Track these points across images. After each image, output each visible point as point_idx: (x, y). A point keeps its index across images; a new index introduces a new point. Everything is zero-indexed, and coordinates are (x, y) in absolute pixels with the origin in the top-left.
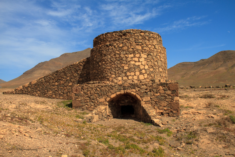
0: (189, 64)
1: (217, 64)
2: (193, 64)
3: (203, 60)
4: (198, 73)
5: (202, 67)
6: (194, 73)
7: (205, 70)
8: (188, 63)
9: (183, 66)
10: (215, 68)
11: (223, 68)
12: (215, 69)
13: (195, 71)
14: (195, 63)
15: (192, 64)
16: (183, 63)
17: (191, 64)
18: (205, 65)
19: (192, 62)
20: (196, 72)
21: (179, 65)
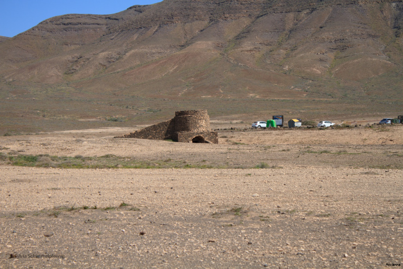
0: (88, 21)
1: (188, 26)
2: (104, 21)
3: (138, 9)
4: (125, 57)
5: (135, 37)
6: (109, 60)
7: (146, 50)
8: (82, 20)
9: (65, 30)
10: (183, 43)
11: (210, 43)
12: (183, 46)
13: (113, 53)
14: (108, 18)
15: (99, 21)
16: (67, 17)
17: (96, 21)
18: (147, 28)
19: (100, 17)
20: (115, 55)
21: (50, 26)
